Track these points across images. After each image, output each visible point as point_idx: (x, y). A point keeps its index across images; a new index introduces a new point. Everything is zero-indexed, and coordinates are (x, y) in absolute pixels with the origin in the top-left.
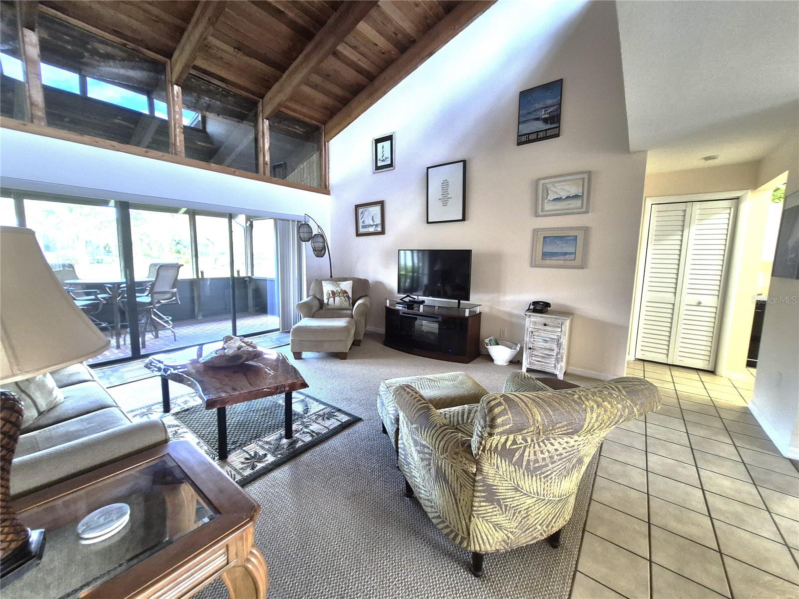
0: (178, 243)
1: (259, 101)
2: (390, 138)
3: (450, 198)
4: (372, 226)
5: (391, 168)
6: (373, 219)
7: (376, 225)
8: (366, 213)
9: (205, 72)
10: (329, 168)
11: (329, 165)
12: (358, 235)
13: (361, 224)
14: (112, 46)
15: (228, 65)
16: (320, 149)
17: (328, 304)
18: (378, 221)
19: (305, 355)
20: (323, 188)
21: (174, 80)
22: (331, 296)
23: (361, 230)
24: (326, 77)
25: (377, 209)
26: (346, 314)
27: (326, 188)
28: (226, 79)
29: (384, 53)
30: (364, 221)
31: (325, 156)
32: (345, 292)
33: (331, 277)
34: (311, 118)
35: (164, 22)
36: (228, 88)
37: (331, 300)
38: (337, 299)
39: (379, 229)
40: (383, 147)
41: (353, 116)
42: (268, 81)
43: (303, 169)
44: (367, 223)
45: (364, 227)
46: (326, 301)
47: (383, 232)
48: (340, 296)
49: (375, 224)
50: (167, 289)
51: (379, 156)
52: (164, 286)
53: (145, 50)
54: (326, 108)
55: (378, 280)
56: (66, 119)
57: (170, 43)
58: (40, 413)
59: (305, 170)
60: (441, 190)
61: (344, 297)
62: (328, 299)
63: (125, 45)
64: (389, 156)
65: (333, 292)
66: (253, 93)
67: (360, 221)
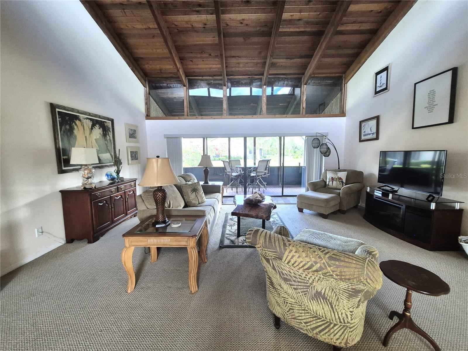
0: (296, 148)
1: (302, 77)
2: (386, 69)
3: (436, 105)
4: (370, 134)
5: (386, 91)
6: (371, 130)
7: (373, 134)
8: (366, 126)
9: (276, 74)
10: (346, 100)
11: (346, 98)
12: (361, 141)
13: (363, 134)
14: (246, 80)
15: (285, 67)
16: (341, 90)
17: (328, 185)
18: (374, 130)
19: (304, 210)
20: (342, 114)
21: (263, 84)
22: (331, 180)
23: (363, 138)
24: (339, 47)
25: (374, 122)
26: (335, 192)
27: (343, 113)
28: (285, 73)
29: (380, 12)
30: (365, 131)
31: (344, 93)
32: (341, 179)
33: (339, 168)
34: (335, 73)
35: (259, 63)
36: (287, 77)
37: (331, 182)
38: (334, 182)
39: (375, 136)
40: (381, 77)
41: (362, 62)
42: (305, 65)
43: (333, 104)
44: (366, 133)
45: (364, 135)
46: (327, 183)
47: (377, 138)
48: (336, 181)
49: (372, 132)
50: (263, 171)
51: (378, 85)
52: (262, 169)
53: (255, 76)
54: (345, 64)
55: (372, 172)
56: (239, 109)
57: (262, 70)
58: (199, 203)
59: (334, 104)
60: (427, 99)
61: (340, 182)
62: (329, 182)
63: (249, 78)
64: (385, 82)
65: (332, 178)
66: (299, 74)
67: (363, 131)
